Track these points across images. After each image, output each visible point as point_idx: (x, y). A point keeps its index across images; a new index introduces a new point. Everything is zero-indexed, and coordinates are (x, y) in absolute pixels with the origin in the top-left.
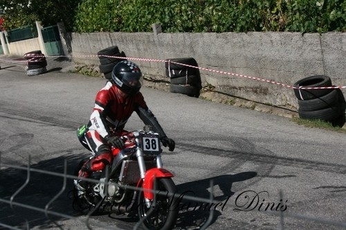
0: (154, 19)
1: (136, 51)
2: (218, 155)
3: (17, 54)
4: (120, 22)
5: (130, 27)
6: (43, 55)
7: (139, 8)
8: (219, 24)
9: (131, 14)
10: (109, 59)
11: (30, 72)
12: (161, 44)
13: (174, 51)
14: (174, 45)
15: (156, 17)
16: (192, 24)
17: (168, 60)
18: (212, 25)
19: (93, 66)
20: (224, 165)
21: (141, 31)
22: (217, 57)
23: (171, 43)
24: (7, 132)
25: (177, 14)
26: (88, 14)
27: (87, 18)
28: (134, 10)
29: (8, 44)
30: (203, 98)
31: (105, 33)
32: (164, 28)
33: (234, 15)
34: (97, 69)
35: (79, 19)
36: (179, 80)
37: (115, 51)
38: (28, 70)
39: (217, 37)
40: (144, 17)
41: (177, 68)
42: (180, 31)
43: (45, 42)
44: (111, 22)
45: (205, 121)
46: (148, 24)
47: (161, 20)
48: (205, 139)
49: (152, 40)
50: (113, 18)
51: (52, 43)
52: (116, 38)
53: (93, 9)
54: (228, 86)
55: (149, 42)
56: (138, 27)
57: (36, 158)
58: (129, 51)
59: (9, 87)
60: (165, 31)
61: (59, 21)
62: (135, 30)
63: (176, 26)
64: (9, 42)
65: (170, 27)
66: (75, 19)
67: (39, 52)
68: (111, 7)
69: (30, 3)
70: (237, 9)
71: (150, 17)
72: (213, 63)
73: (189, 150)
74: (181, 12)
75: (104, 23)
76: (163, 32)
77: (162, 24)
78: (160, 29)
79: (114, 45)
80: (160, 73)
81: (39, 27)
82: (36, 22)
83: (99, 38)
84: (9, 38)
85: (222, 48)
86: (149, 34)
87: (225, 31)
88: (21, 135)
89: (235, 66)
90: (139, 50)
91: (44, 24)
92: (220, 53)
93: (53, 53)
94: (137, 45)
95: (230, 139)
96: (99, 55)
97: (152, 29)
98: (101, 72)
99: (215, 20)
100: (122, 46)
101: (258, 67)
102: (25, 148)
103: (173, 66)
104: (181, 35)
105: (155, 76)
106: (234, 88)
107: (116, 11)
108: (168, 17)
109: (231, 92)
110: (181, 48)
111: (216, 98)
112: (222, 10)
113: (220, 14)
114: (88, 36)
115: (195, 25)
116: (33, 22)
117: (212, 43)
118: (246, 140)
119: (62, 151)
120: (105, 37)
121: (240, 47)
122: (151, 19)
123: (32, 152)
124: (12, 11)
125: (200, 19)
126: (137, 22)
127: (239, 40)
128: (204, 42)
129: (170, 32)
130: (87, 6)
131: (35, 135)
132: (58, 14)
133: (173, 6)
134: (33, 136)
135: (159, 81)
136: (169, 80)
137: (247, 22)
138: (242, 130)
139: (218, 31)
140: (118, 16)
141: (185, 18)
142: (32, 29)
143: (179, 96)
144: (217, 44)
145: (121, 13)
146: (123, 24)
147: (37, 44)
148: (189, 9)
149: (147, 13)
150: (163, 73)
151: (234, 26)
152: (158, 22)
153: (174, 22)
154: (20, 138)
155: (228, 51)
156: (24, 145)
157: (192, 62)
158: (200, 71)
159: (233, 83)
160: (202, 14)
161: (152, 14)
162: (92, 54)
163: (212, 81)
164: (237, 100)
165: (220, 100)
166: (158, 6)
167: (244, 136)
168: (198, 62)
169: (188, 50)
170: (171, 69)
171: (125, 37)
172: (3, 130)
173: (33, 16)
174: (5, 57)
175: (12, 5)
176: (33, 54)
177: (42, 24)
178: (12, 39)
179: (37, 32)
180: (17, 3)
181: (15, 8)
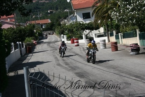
3: (126, 44)
6: (139, 46)
11: (132, 53)
24: (119, 81)
29: (122, 39)
38: (131, 52)
43: (140, 39)
51: (143, 40)
59: (121, 59)
64: (123, 38)
67: (137, 44)
69: (135, 21)
81: (138, 32)
82: (137, 30)
84: (123, 36)
88: (125, 83)
91: (140, 31)
93: (143, 45)
102: (126, 90)
116: (135, 30)
119: (144, 94)
123: (129, 92)
124: (126, 24)
131: (132, 84)
134: (130, 84)
142: (134, 33)
147: (136, 40)
154: (124, 85)
156: (126, 88)
172: (117, 80)
173: (136, 27)
174: (121, 45)
175: (126, 21)
176: (134, 45)
177: (139, 31)
178: (124, 37)
179: (137, 34)
180: (129, 20)
181: (128, 23)
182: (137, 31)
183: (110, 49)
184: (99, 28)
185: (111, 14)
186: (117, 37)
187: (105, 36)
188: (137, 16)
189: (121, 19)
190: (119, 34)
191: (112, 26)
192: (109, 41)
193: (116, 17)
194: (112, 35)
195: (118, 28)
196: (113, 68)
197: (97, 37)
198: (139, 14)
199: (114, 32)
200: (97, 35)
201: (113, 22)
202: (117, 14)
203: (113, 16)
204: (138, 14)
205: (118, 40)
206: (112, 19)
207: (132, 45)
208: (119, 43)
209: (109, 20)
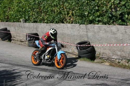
1: (14, 30)
2: (46, 71)
4: (8, 18)
5: (12, 20)
7: (16, 13)
8: (48, 20)
9: (13, 15)
10: (3, 33)
12: (24, 27)
13: (30, 30)
14: (30, 28)
15: (23, 17)
16: (37, 20)
17: (27, 34)
18: (45, 21)
21: (16, 22)
23: (28, 27)
25: (31, 15)
31: (2, 22)
32: (26, 21)
33: (53, 17)
36: (31, 41)
37: (6, 29)
39: (47, 25)
40: (18, 16)
41: (30, 37)
42: (32, 22)
44: (4, 18)
46: (19, 19)
47: (25, 17)
50: (5, 17)
52: (6, 24)
55: (20, 26)
56: (15, 20)
58: (12, 30)
60: (26, 22)
62: (14, 22)
63: (30, 20)
65: (28, 20)
68: (5, 12)
71: (20, 16)
73: (35, 69)
74: (32, 15)
77: (25, 19)
78: (24, 21)
79: (5, 27)
86: (20, 23)
87: (50, 23)
90: (15, 29)
94: (15, 27)
97: (21, 21)
99: (46, 19)
100: (9, 28)
101: (63, 37)
103: (29, 36)
104: (32, 24)
105: (22, 40)
107: (6, 14)
108: (27, 17)
110: (32, 29)
113: (48, 16)
117: (45, 27)
120: (2, 24)
127: (55, 26)
128: (41, 27)
129: (28, 23)
133: (29, 12)
136: (28, 41)
137: (58, 19)
139: (47, 23)
140: (7, 16)
141: (34, 17)
143: (31, 48)
145: (9, 14)
146: (9, 19)
148: (36, 14)
150: (25, 39)
151: (53, 21)
152: (23, 18)
160: (41, 16)
161: (21, 15)
168: (39, 34)
169: (35, 30)
170: (28, 37)
171: (10, 24)
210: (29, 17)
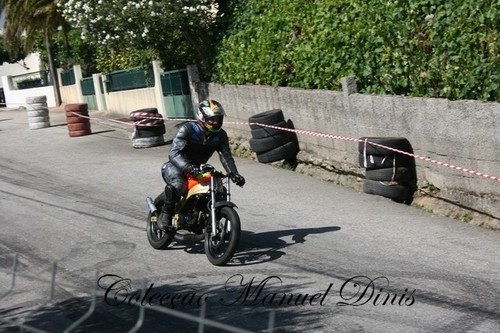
0: (346, 70)
1: (313, 120)
3: (119, 112)
4: (288, 71)
5: (305, 80)
6: (161, 116)
7: (322, 49)
8: (455, 86)
9: (308, 59)
10: (267, 130)
11: (138, 142)
12: (355, 112)
13: (376, 124)
14: (375, 115)
15: (349, 68)
16: (409, 82)
17: (364, 138)
18: (442, 87)
19: (239, 139)
20: (447, 323)
21: (322, 88)
22: (447, 140)
23: (370, 110)
24: (94, 237)
25: (384, 63)
26: (238, 55)
27: (236, 60)
28: (314, 53)
29: (106, 94)
30: (418, 207)
31: (263, 87)
32: (361, 86)
33: (481, 72)
34: (246, 144)
35: (222, 61)
36: (379, 173)
37: (277, 117)
38: (135, 138)
39: (450, 107)
40: (329, 65)
41: (378, 154)
42: (387, 93)
43: (165, 95)
44: (274, 71)
45: (420, 245)
46: (335, 77)
47: (357, 72)
48: (418, 275)
49: (339, 103)
50: (278, 64)
51: (176, 97)
52: (281, 96)
53: (246, 47)
54: (462, 189)
55: (334, 106)
56: (317, 81)
57: (138, 282)
58: (301, 119)
59: (101, 163)
60: (362, 90)
61: (190, 63)
62: (313, 86)
63: (381, 84)
64: (109, 91)
65: (371, 84)
66: (216, 62)
67: (155, 111)
68: (277, 46)
69: (146, 31)
70: (486, 62)
71: (338, 65)
72: (439, 148)
74: (391, 61)
75: (263, 72)
76: (359, 91)
77: (358, 79)
78: (354, 86)
79: (277, 108)
80: (349, 159)
81: (158, 70)
82: (154, 62)
83: (252, 94)
84: (108, 84)
85: (457, 125)
86: (335, 93)
87: (463, 98)
88: (115, 242)
89: (477, 156)
90: (316, 118)
91: (166, 66)
92: (453, 133)
93: (177, 114)
94: (314, 110)
95: (460, 280)
96: (250, 121)
97: (340, 86)
98: (252, 150)
99: (448, 78)
100: (290, 111)
103: (372, 150)
104: (388, 98)
105: (339, 164)
106: (473, 193)
107: (284, 53)
108: (369, 69)
109: (466, 200)
110: (387, 120)
111: (441, 209)
112: (461, 62)
113: (456, 68)
114: (235, 90)
115: (413, 84)
116: (148, 61)
117: (440, 116)
118: (488, 284)
119: (180, 276)
120: (262, 94)
121: (487, 127)
122: (340, 70)
123: (131, 272)
124: (118, 42)
125: (423, 74)
126: (317, 73)
127: (487, 114)
128: (426, 114)
129: (371, 93)
130: (237, 41)
131: (138, 245)
132: (189, 51)
133: (378, 50)
134: (134, 246)
135: (346, 173)
136: (363, 172)
138: (482, 267)
139: (452, 97)
140: (286, 61)
141: (398, 70)
142: (146, 72)
143: (378, 200)
144: (447, 119)
145: (293, 56)
146: (294, 74)
147: (152, 98)
148: (405, 56)
149: (334, 60)
150: (353, 159)
151: (478, 91)
152: (352, 75)
153: (378, 77)
154: (113, 248)
155: (466, 132)
156: (120, 260)
157: (404, 144)
158: (417, 161)
159: (471, 186)
160: (427, 67)
161: (344, 62)
162: (239, 119)
163: (436, 180)
164: (476, 214)
165: (447, 212)
166: (354, 50)
167: (485, 277)
168: (413, 145)
169: (398, 125)
170: (368, 155)
171: (296, 96)
172: (87, 234)
173: (150, 52)
174: (99, 116)
175: (117, 33)
176: (145, 114)
177: (162, 66)
178: (111, 86)
179: (153, 78)
180: (126, 30)
181: (122, 37)
182: (156, 65)
183: (65, 130)
184: (22, 56)
185: (62, 8)
186: (87, 89)
187: (47, 84)
188: (153, 14)
189: (99, 26)
190: (95, 77)
191: (69, 48)
192: (60, 102)
193: (80, 17)
194: (68, 80)
195: (88, 57)
196: (76, 194)
197: (16, 85)
198: (160, 8)
199: (78, 71)
200: (17, 79)
201: (71, 34)
202: (86, 7)
203: (71, 15)
204: (157, 9)
205: (91, 97)
206: (67, 27)
207: (137, 114)
208: (96, 108)
209: (60, 28)
210: (375, 69)
